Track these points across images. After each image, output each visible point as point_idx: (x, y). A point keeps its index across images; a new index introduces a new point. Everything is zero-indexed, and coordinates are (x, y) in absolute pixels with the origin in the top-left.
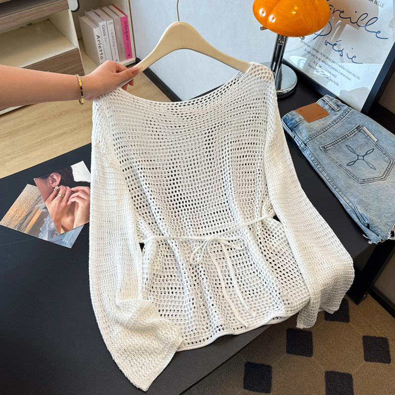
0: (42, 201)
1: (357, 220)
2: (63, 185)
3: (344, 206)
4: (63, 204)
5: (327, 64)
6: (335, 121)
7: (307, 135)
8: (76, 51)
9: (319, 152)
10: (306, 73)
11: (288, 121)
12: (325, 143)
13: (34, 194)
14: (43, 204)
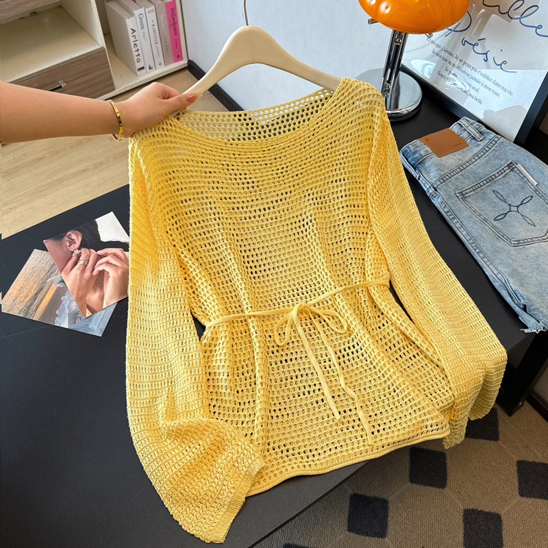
0: (56, 272)
1: (508, 299)
2: (85, 247)
3: (491, 279)
4: (87, 274)
5: (464, 72)
6: (476, 154)
7: (437, 175)
8: (101, 51)
9: (454, 200)
10: (435, 85)
11: (410, 154)
12: (463, 186)
13: (45, 262)
14: (59, 276)
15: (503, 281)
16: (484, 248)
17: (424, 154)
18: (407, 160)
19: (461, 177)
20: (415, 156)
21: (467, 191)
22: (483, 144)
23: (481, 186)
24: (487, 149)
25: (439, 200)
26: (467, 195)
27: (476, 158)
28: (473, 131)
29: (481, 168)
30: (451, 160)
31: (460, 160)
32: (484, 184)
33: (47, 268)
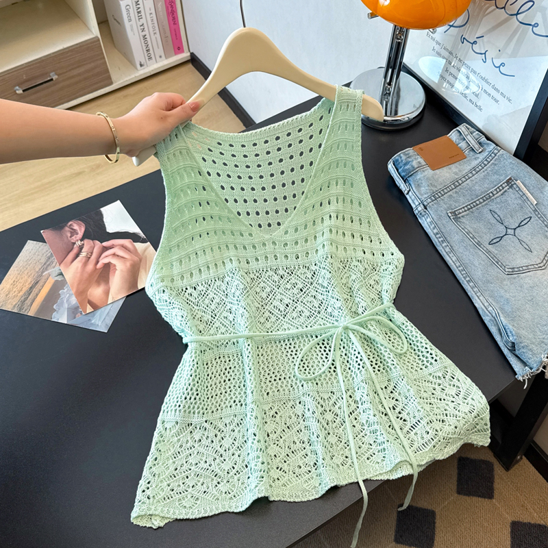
0: (54, 265)
4: (90, 266)
7: (428, 191)
9: (445, 220)
11: (401, 164)
12: (457, 205)
13: (41, 255)
14: (57, 267)
15: (494, 315)
16: (475, 277)
17: (416, 166)
18: (398, 170)
19: (455, 195)
20: (406, 167)
21: (461, 211)
22: (481, 157)
23: (477, 205)
24: (486, 162)
25: (429, 220)
26: (460, 215)
27: (474, 172)
28: (473, 142)
29: (479, 184)
30: (446, 174)
31: (456, 174)
32: (481, 203)
33: (43, 260)
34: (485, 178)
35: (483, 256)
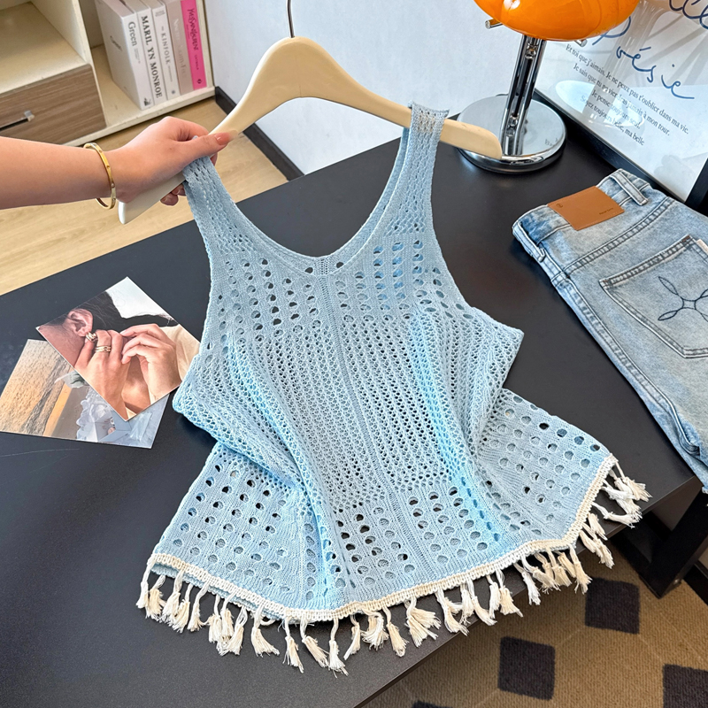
0: (67, 367)
3: (649, 406)
4: (114, 363)
6: (635, 226)
7: (571, 256)
9: (596, 291)
11: (532, 225)
12: (612, 272)
14: (72, 371)
15: (668, 409)
17: (553, 226)
18: (527, 233)
19: (609, 259)
20: (540, 229)
21: (618, 279)
22: (645, 210)
23: (640, 271)
24: (652, 217)
25: (572, 292)
26: (617, 284)
27: (635, 230)
28: (633, 191)
29: (644, 247)
30: (596, 234)
31: (610, 233)
32: (645, 268)
34: (651, 237)
35: (649, 335)
